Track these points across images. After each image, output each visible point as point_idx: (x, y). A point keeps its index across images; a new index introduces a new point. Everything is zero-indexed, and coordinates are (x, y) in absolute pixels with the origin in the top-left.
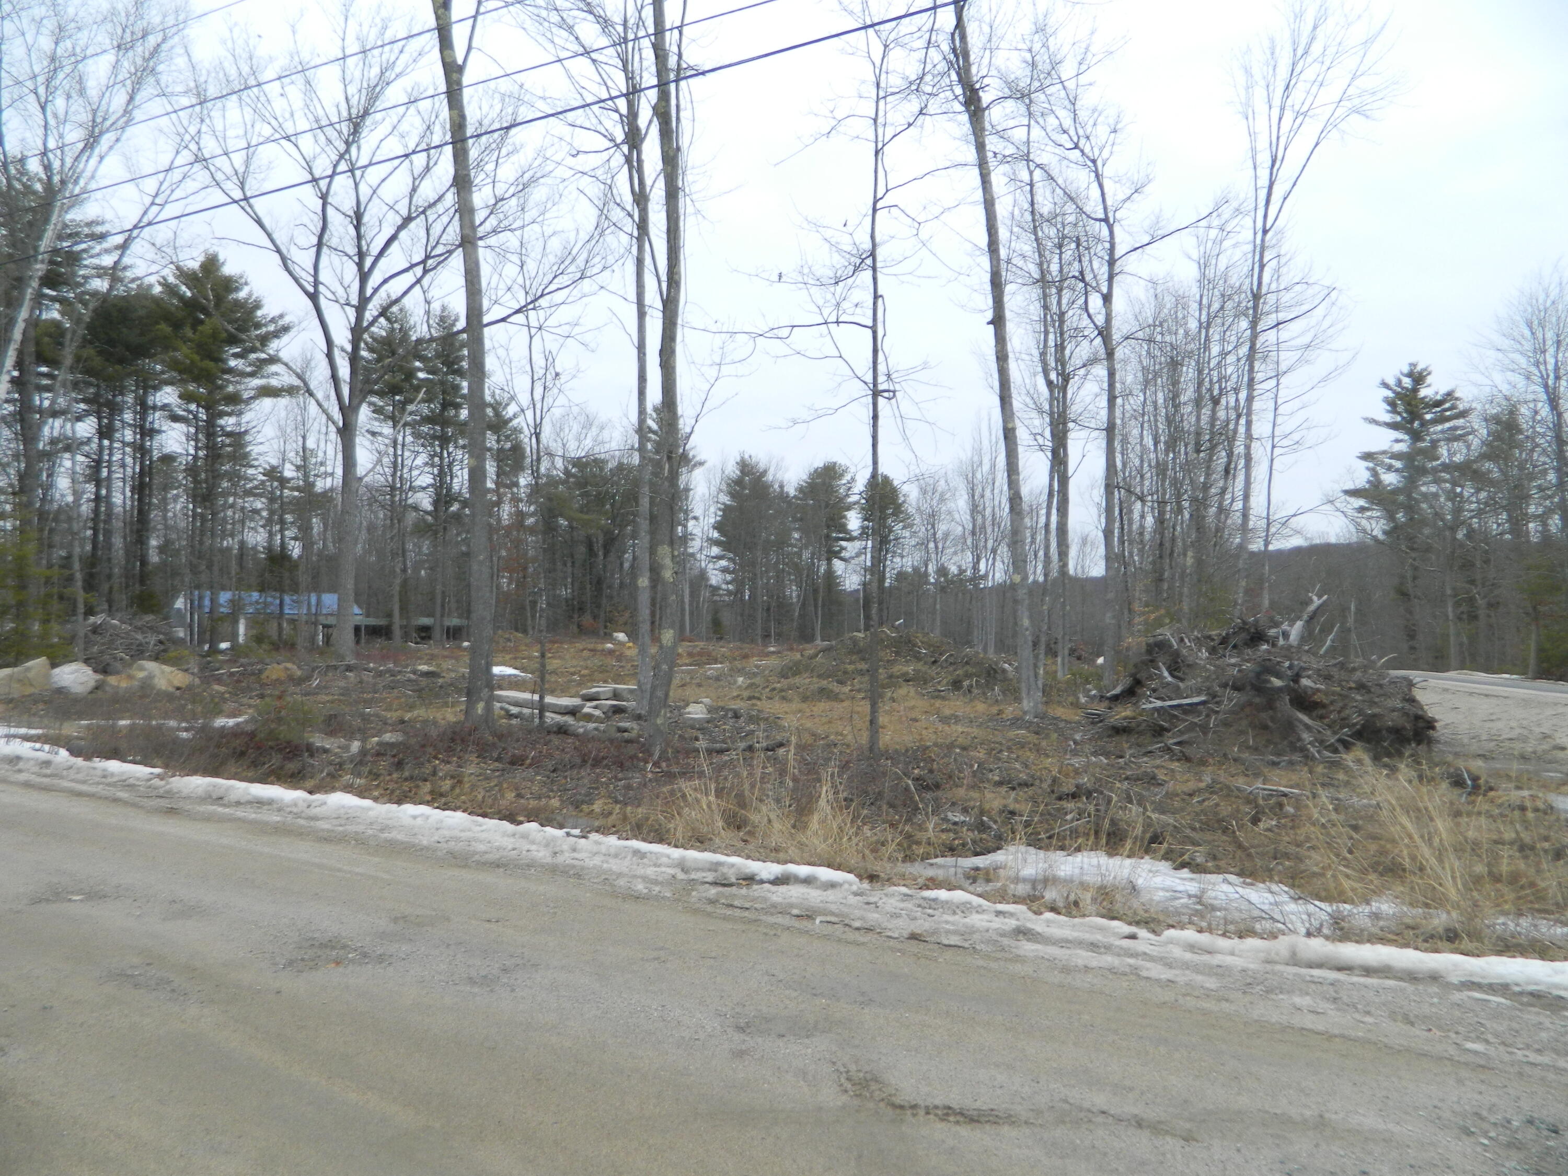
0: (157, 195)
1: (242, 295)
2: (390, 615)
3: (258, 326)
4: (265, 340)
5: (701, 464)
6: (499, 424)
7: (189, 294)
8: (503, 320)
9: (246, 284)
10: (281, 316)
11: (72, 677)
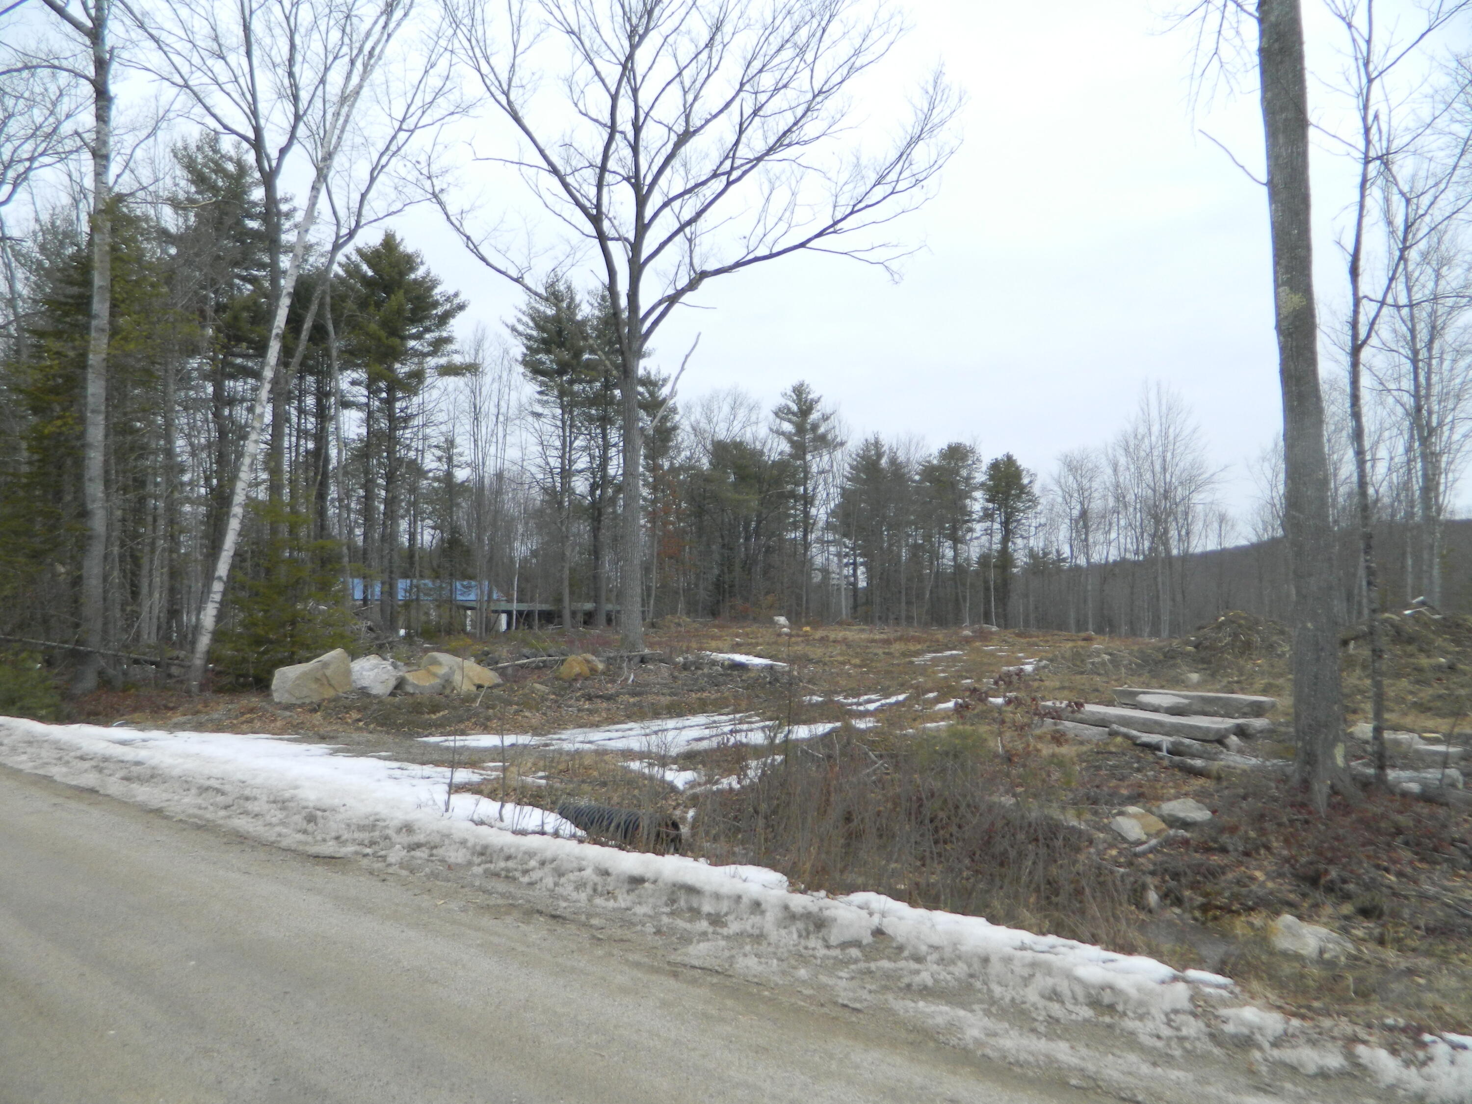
0: (404, 119)
1: (420, 273)
2: (559, 600)
3: (436, 304)
4: (444, 319)
5: (842, 444)
6: (654, 405)
7: (370, 273)
8: (802, 245)
9: (422, 263)
10: (456, 295)
11: (372, 674)
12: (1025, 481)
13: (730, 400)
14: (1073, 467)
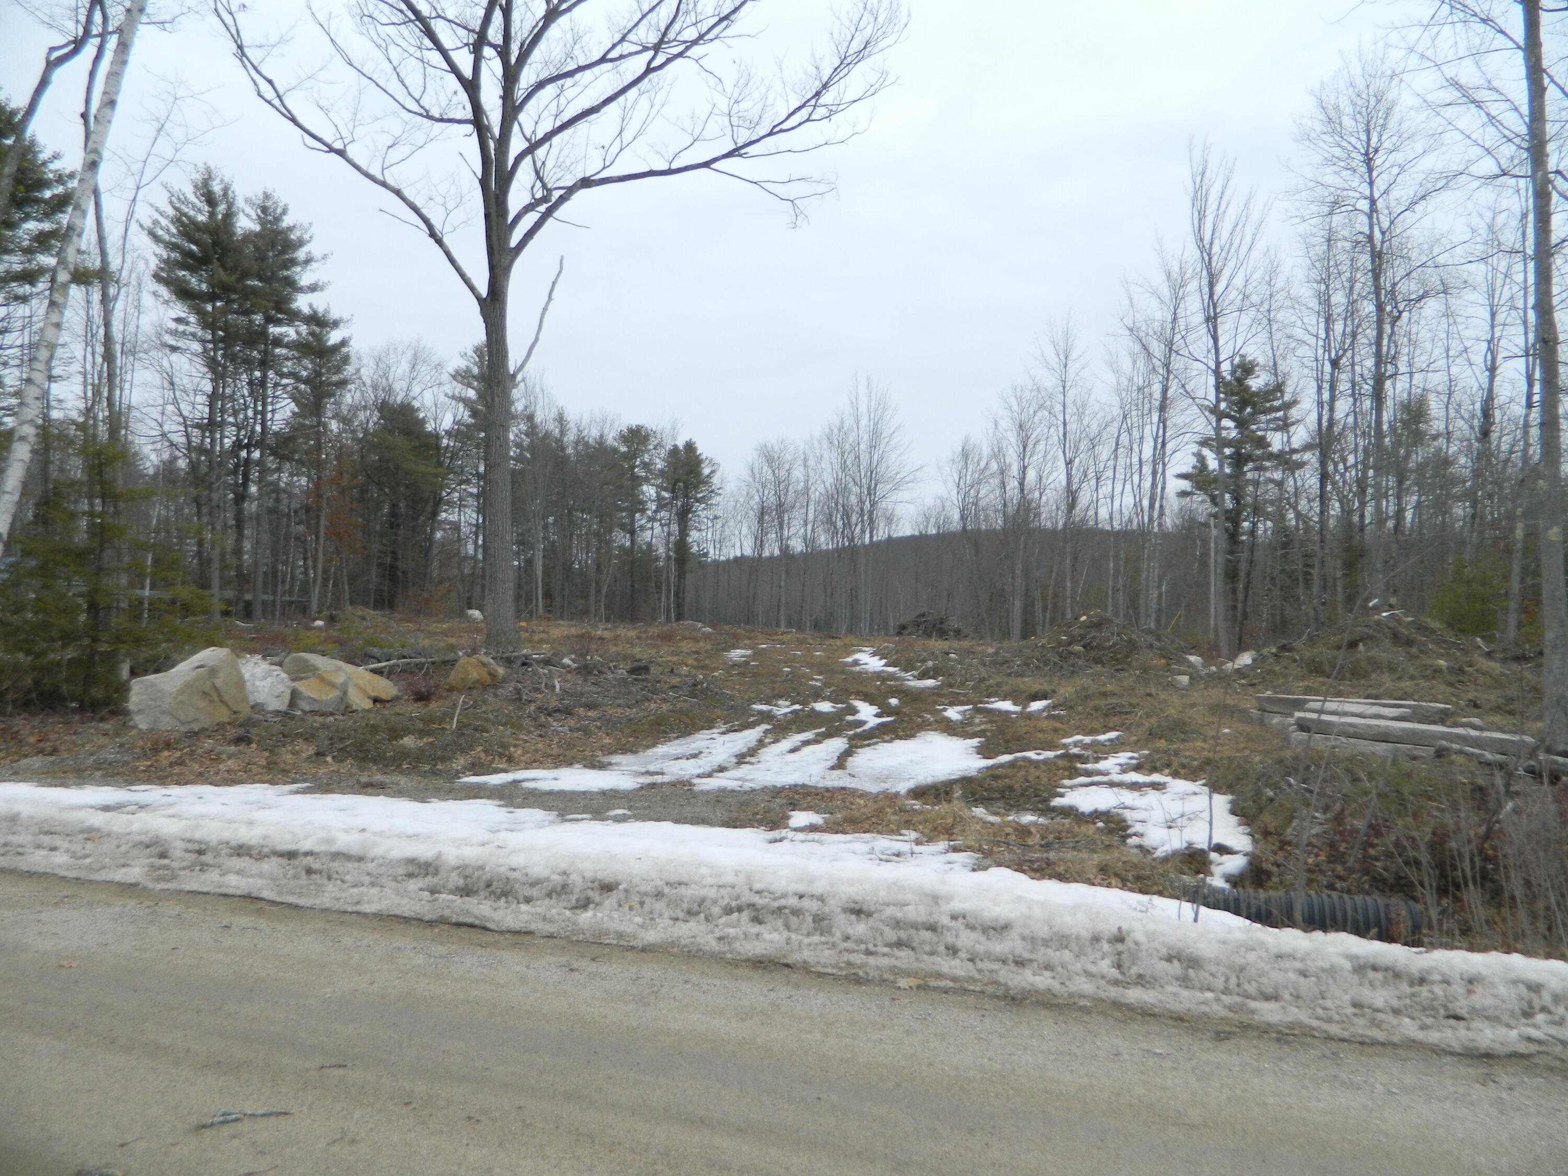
8: (706, 164)
11: (267, 683)
12: (706, 471)
13: (409, 354)
14: (770, 457)
